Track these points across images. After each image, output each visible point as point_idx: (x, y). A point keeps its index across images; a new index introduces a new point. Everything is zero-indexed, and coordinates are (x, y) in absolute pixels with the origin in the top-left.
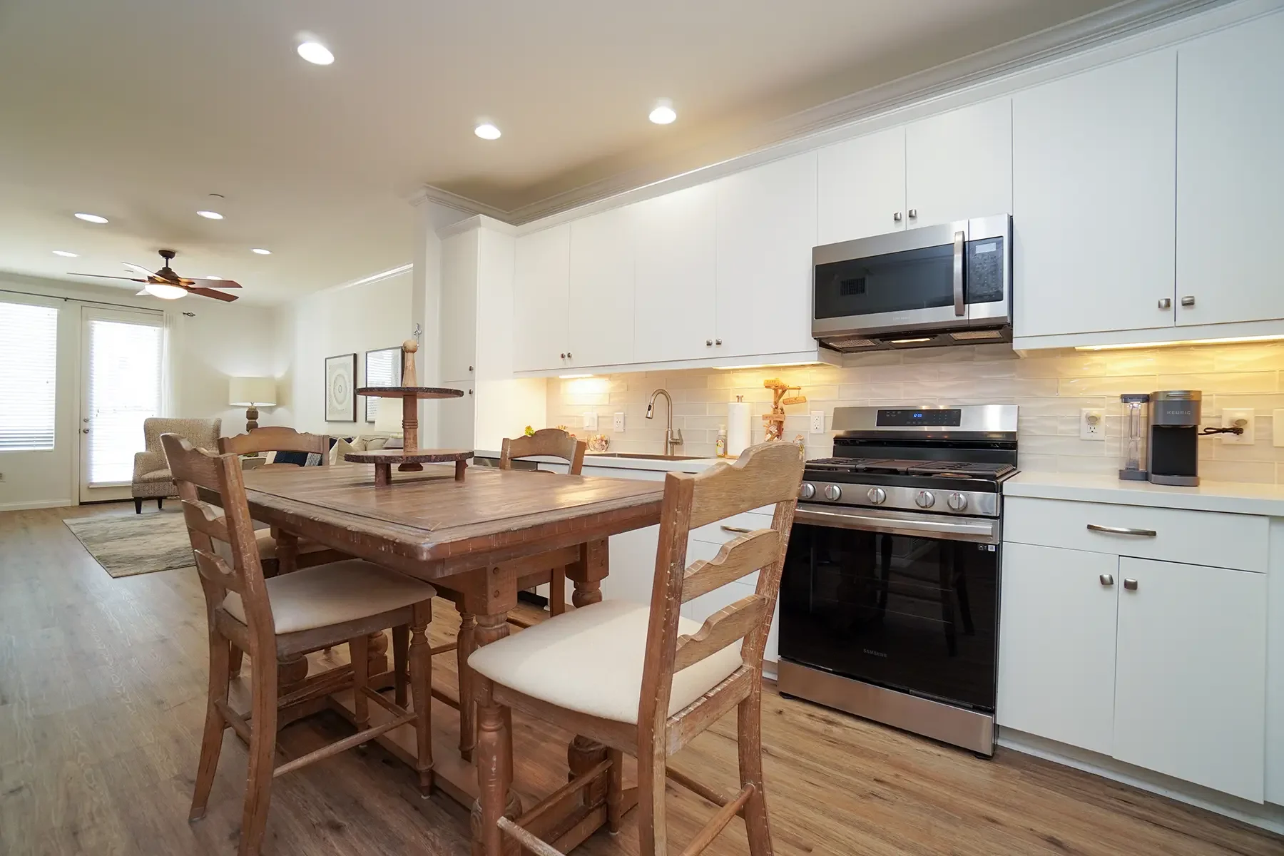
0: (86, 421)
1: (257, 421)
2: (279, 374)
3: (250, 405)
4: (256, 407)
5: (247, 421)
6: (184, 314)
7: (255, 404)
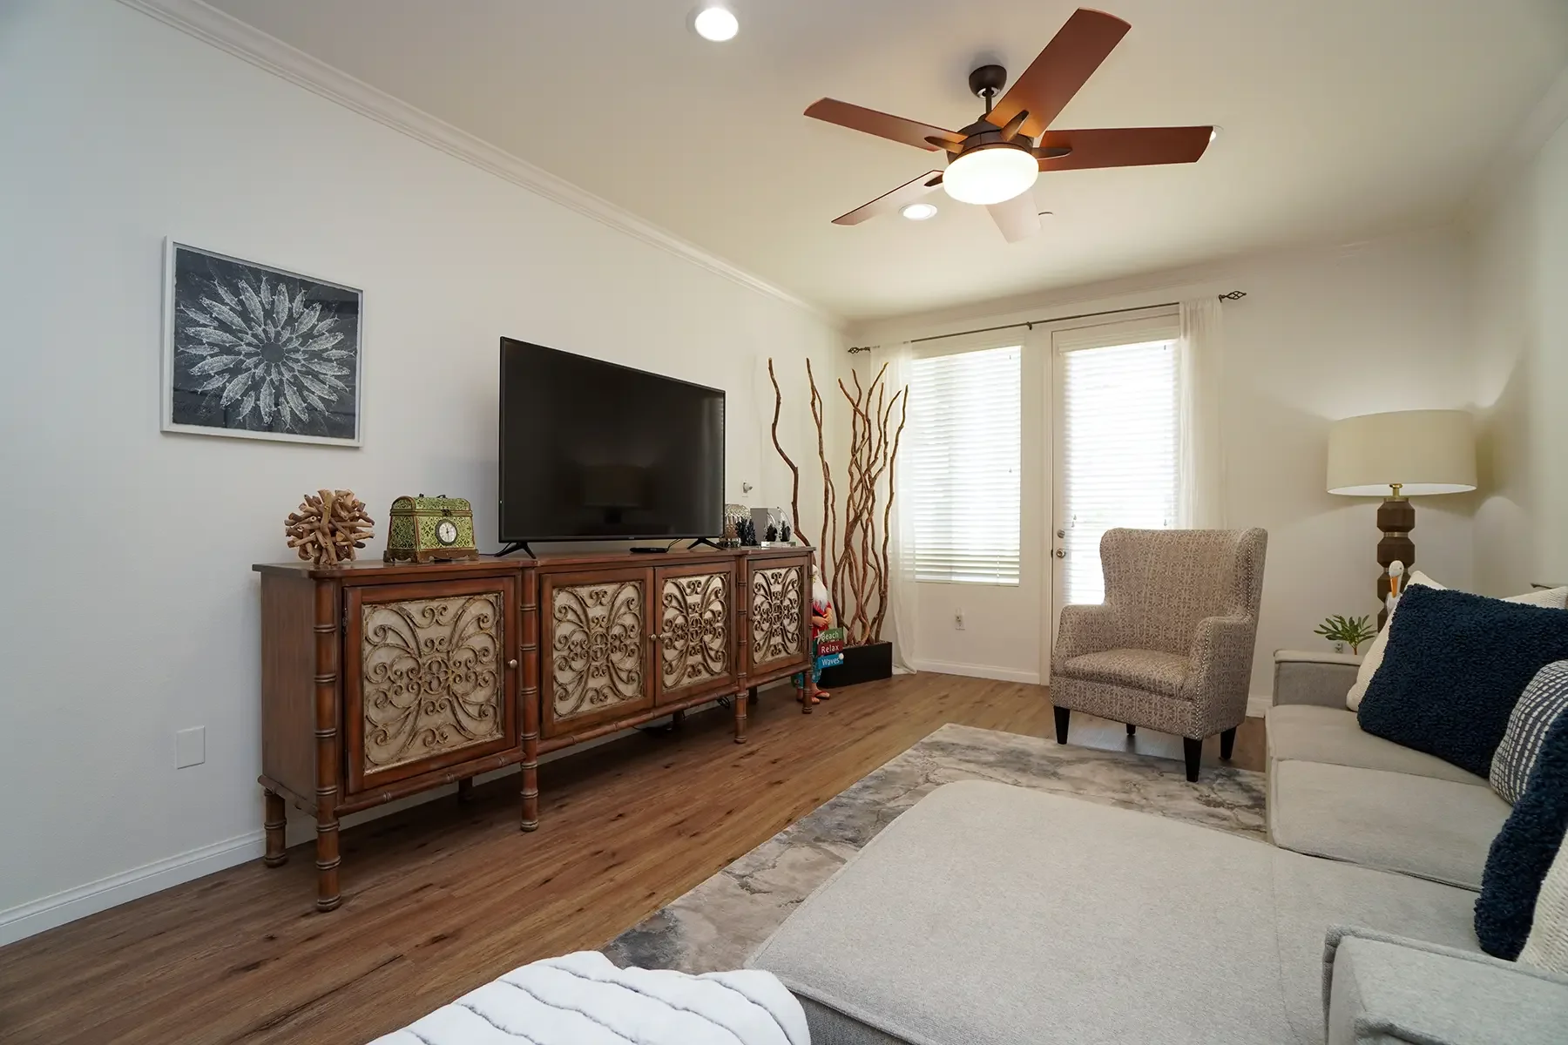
0: (1061, 535)
1: (1411, 535)
2: (1487, 394)
3: (1389, 492)
4: (1407, 499)
5: (1380, 535)
6: (1221, 297)
7: (1405, 491)
